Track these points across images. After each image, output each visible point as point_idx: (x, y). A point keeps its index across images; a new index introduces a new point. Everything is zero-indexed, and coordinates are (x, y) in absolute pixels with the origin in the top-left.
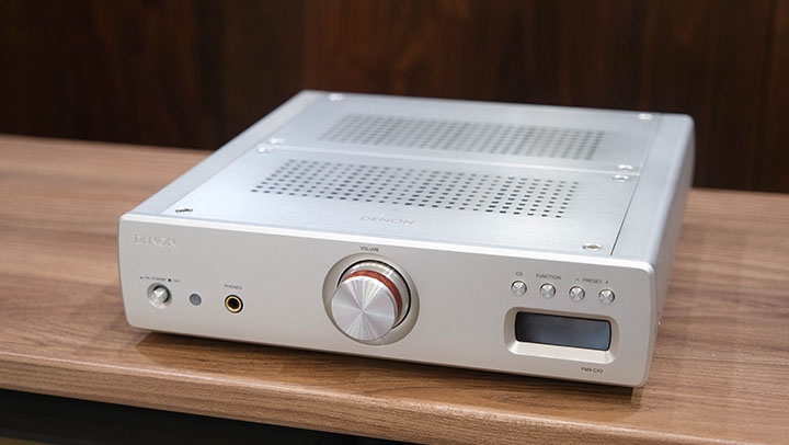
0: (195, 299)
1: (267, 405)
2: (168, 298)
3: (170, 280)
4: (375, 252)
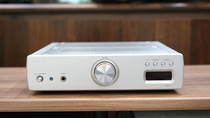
0: (51, 79)
1: (78, 105)
2: (42, 79)
3: (43, 74)
4: (107, 58)
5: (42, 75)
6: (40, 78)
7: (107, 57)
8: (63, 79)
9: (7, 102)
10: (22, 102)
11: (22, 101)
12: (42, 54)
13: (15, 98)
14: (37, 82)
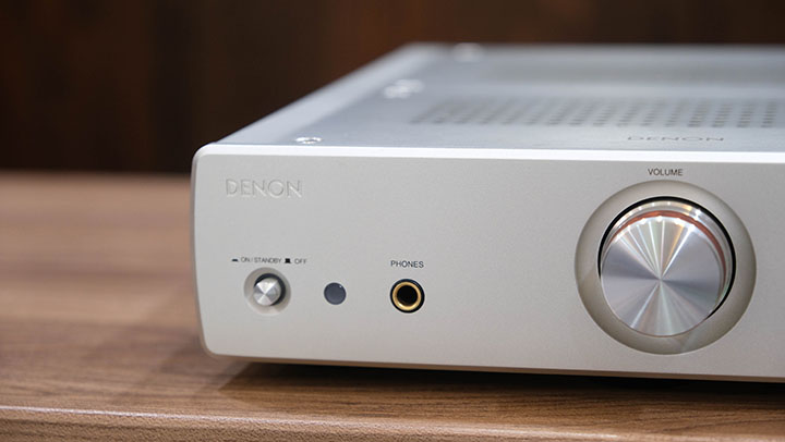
0: (335, 293)
2: (282, 296)
3: (288, 261)
4: (676, 178)
5: (281, 269)
6: (268, 286)
7: (678, 172)
8: (407, 295)
9: (69, 425)
10: (154, 429)
11: (151, 424)
12: (290, 140)
13: (119, 400)
14: (254, 309)
